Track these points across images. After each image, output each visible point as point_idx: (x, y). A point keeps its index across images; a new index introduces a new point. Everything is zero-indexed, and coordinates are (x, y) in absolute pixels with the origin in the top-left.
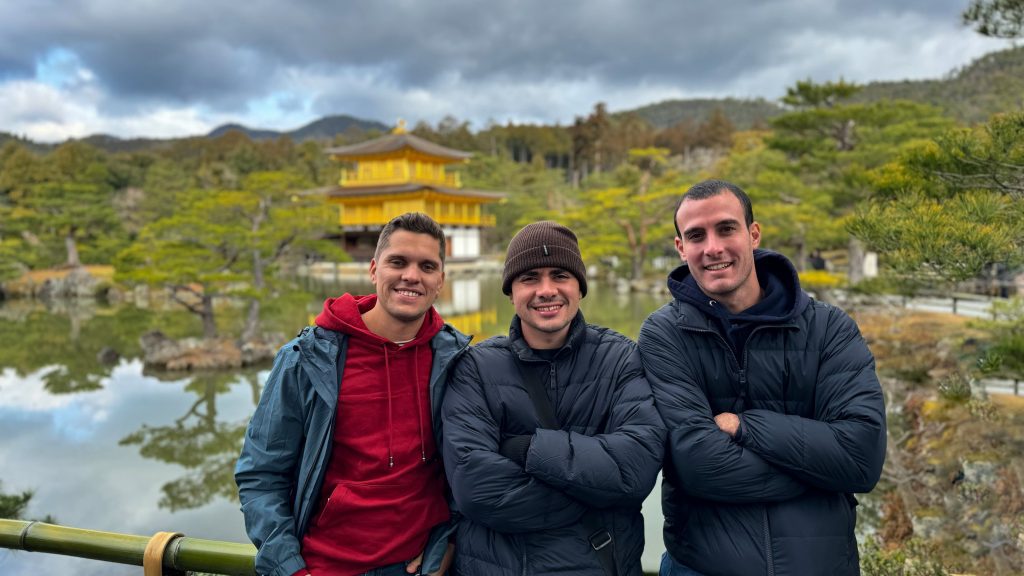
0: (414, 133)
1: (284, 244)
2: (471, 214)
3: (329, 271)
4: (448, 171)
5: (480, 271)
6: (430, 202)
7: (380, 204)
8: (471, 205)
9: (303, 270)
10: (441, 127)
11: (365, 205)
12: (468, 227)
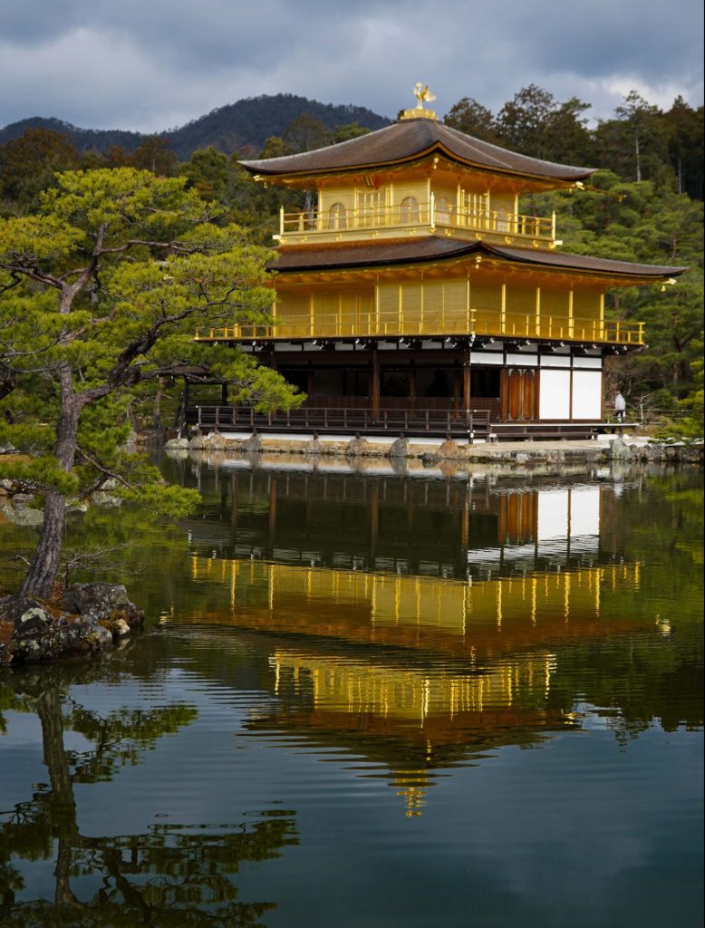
0: (449, 122)
1: (132, 352)
2: (585, 315)
3: (241, 451)
4: (530, 211)
5: (607, 458)
6: (484, 288)
7: (363, 293)
8: (586, 296)
9: (179, 448)
10: (512, 112)
11: (329, 294)
12: (577, 350)
